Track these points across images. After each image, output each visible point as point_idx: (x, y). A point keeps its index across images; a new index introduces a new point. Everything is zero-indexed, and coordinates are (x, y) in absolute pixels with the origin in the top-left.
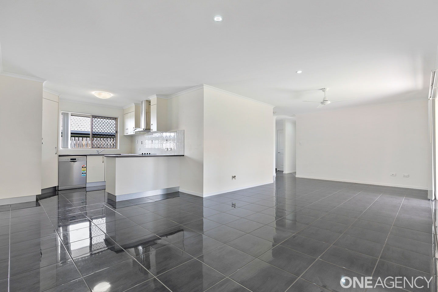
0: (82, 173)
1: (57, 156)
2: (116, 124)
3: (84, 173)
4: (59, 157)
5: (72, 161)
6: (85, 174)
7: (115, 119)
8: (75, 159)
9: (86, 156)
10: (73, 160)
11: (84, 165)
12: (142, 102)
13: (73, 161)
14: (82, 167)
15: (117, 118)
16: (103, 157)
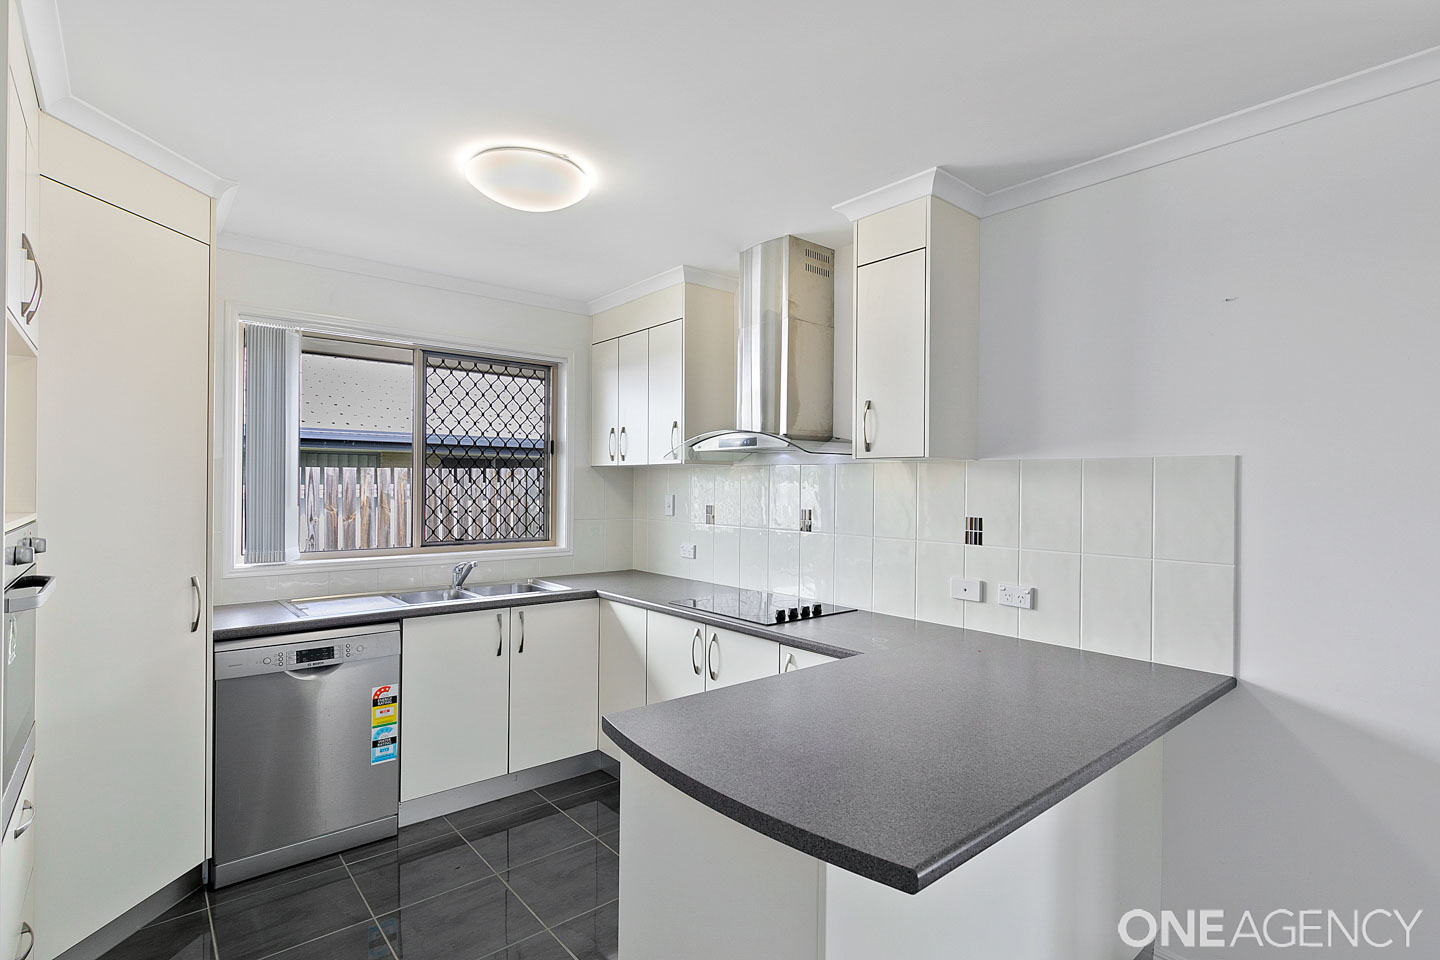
0: (375, 744)
1: (201, 640)
2: (551, 401)
3: (385, 742)
4: (220, 647)
5: (304, 665)
6: (392, 748)
7: (545, 370)
8: (329, 652)
9: (396, 618)
10: (317, 659)
11: (386, 689)
12: (746, 256)
13: (312, 664)
14: (375, 703)
15: (557, 364)
16: (499, 617)
